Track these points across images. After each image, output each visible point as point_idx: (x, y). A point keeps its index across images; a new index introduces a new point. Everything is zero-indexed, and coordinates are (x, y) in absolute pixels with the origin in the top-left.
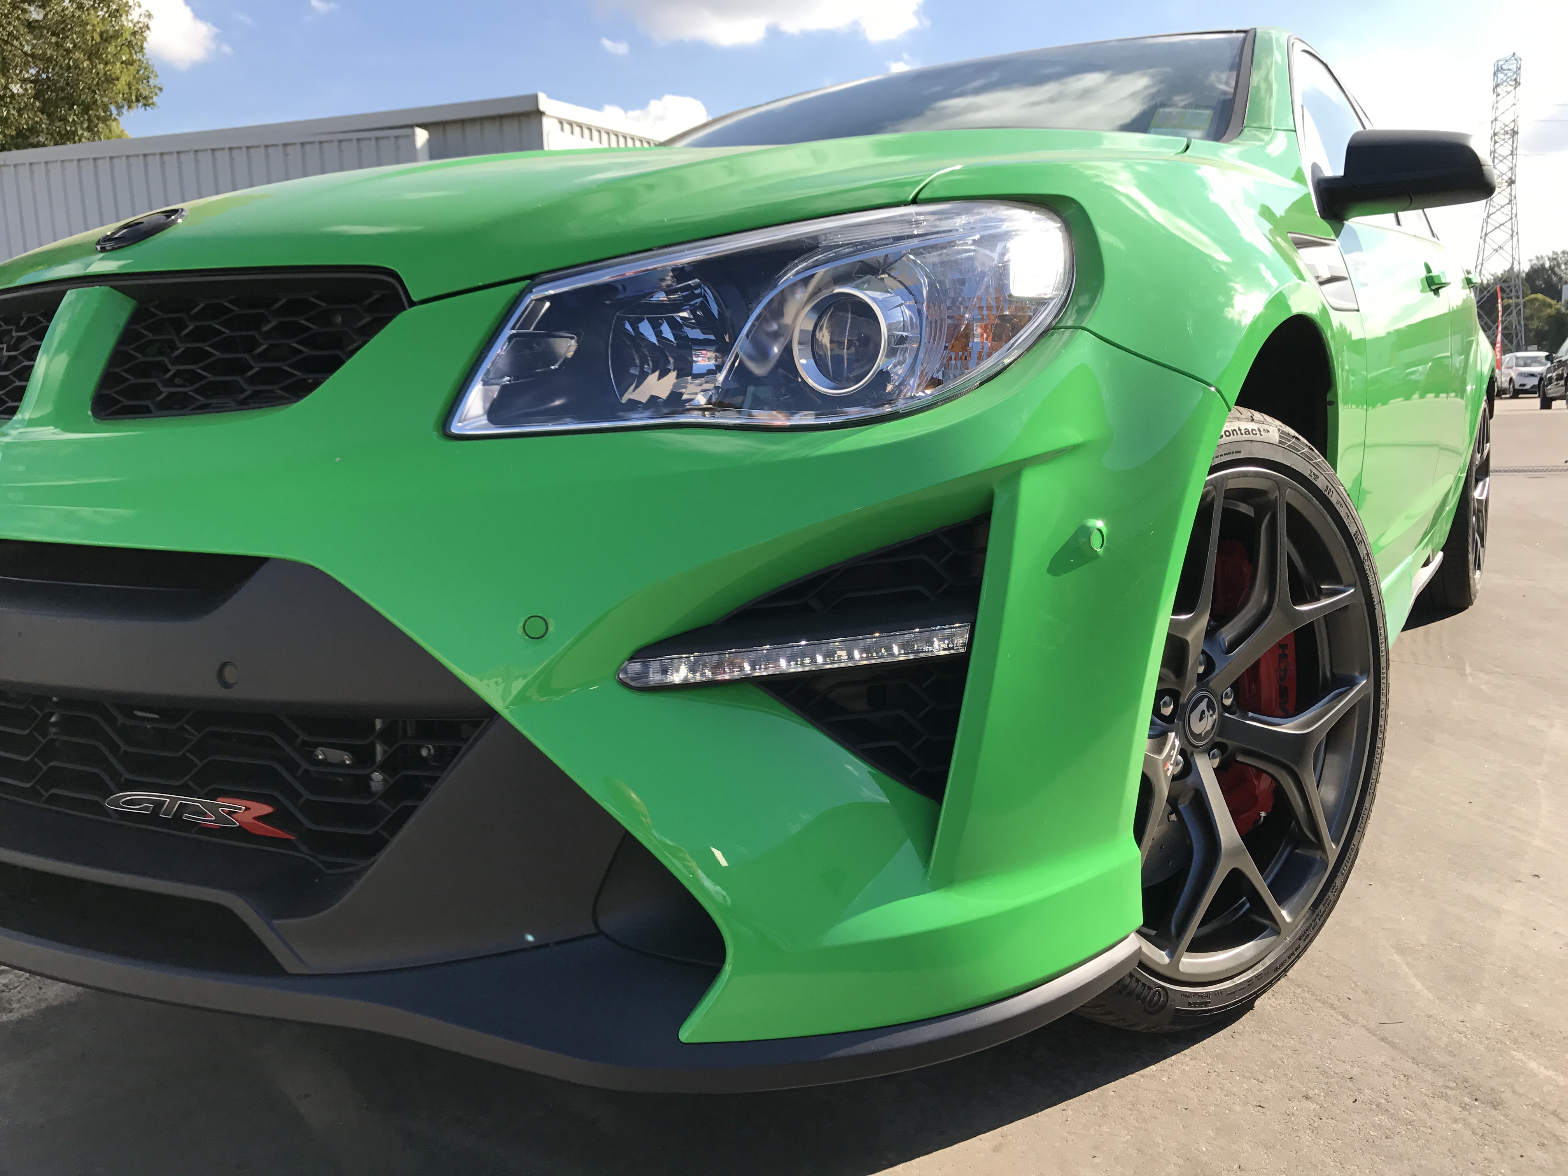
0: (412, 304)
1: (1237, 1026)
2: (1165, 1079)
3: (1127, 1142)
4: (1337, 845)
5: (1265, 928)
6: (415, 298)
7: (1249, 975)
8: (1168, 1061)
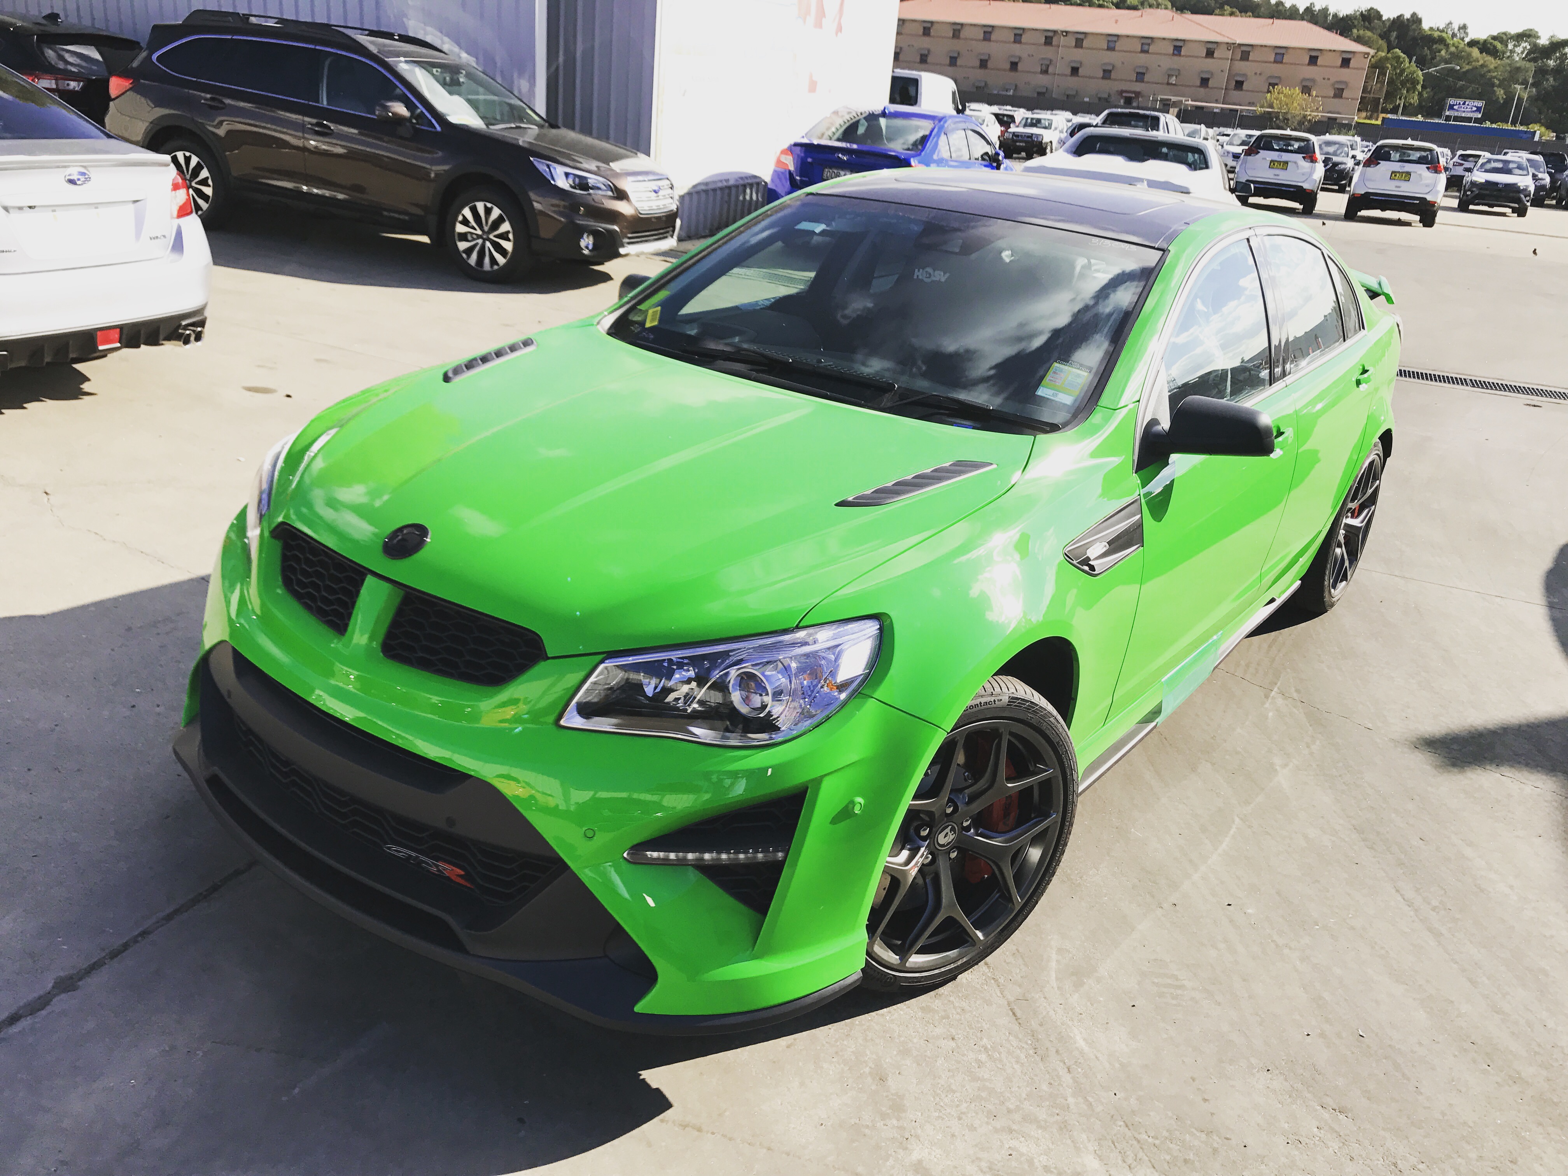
0: (548, 658)
1: (941, 990)
2: (888, 1018)
3: (852, 1052)
4: (1022, 900)
5: (967, 942)
6: (549, 655)
7: (952, 966)
8: (894, 1007)
